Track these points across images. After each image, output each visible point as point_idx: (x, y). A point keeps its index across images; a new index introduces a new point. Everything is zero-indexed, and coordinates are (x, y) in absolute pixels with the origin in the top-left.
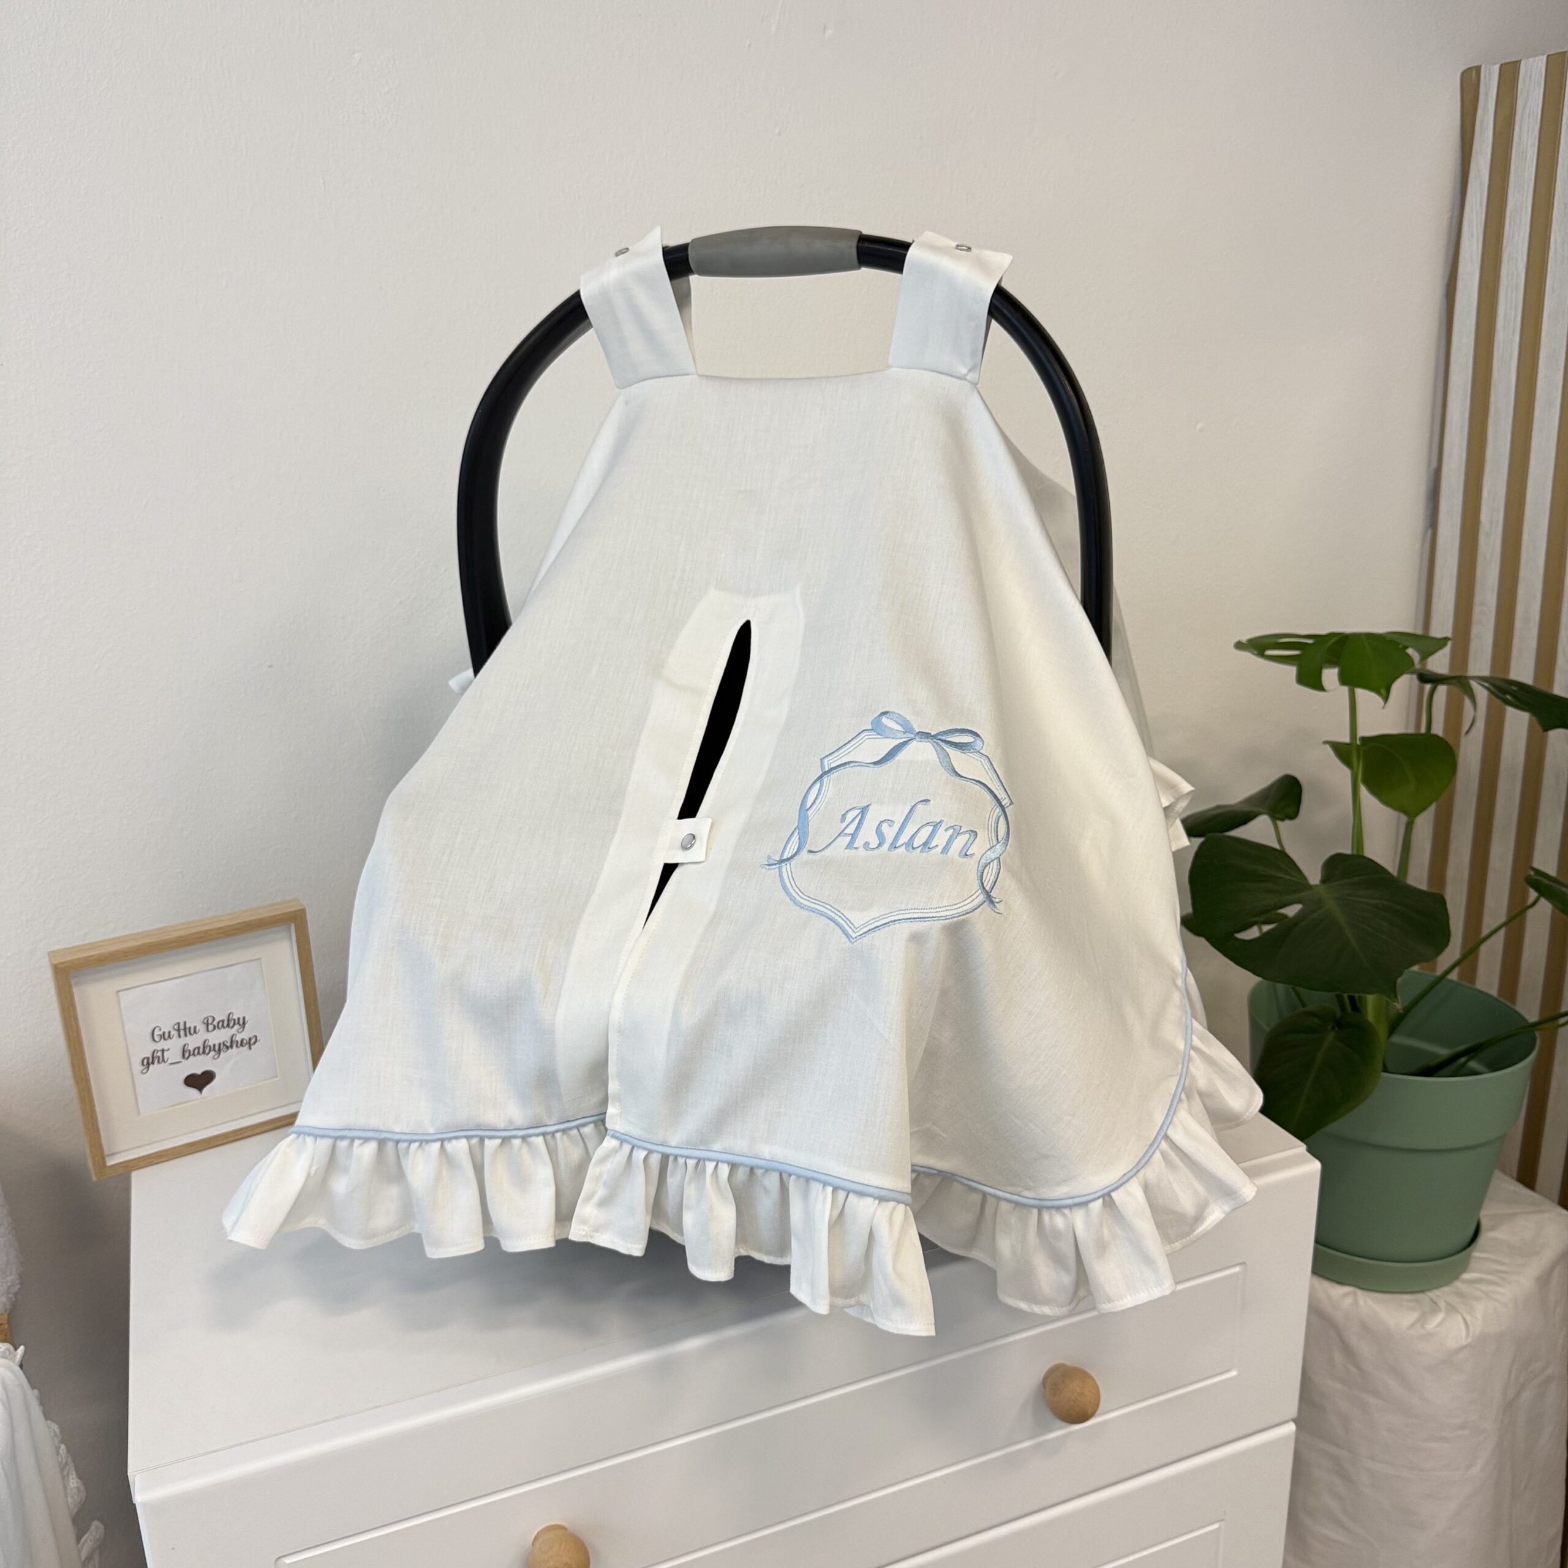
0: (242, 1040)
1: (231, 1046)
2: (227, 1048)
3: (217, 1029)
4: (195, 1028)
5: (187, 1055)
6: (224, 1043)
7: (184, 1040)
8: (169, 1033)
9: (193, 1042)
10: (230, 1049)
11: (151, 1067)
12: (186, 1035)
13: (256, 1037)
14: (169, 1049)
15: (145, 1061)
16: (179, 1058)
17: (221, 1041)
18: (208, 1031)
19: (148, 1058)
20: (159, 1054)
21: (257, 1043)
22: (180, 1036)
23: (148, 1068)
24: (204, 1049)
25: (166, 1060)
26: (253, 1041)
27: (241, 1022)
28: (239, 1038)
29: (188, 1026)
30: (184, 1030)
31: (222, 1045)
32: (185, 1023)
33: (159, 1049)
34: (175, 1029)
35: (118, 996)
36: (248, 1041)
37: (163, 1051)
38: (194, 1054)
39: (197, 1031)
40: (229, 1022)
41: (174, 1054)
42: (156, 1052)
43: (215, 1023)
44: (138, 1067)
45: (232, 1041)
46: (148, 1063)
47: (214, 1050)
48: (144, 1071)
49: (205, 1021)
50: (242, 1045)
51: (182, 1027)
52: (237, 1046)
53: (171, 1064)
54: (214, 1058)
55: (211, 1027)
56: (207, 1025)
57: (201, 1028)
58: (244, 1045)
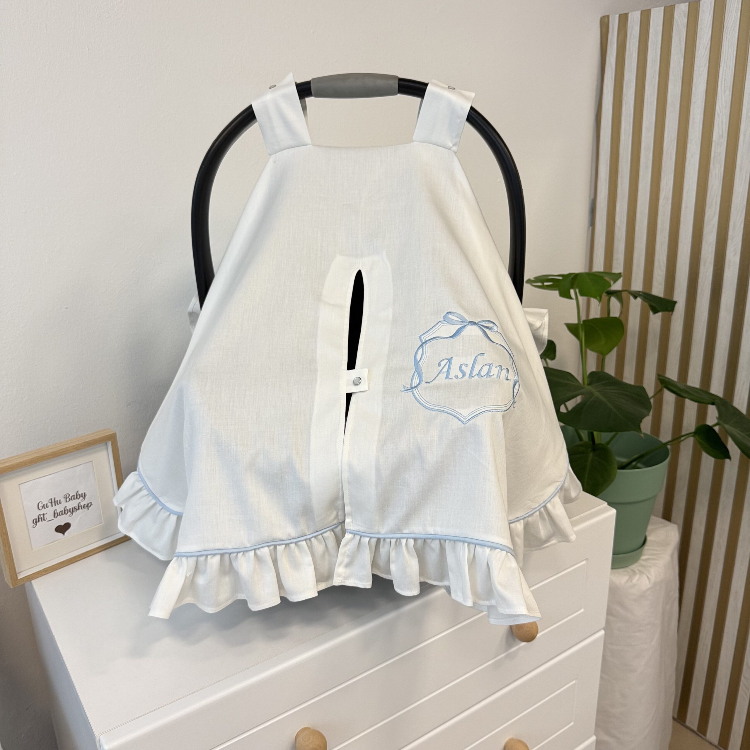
0: (84, 505)
1: (79, 509)
2: (77, 510)
3: (71, 500)
4: (60, 500)
5: (56, 515)
6: (75, 507)
7: (54, 508)
8: (47, 504)
9: (59, 508)
10: (78, 510)
11: (38, 523)
12: (55, 505)
13: (91, 503)
14: (47, 514)
15: (35, 521)
16: (53, 518)
17: (73, 507)
18: (66, 502)
19: (36, 519)
20: (42, 516)
21: (91, 506)
22: (52, 506)
23: (36, 524)
24: (65, 512)
25: (45, 519)
26: (89, 505)
27: (83, 495)
28: (82, 504)
29: (56, 500)
30: (55, 502)
31: (74, 509)
32: (55, 498)
33: (41, 514)
34: (50, 502)
35: (19, 487)
36: (87, 505)
37: (44, 514)
38: (60, 515)
39: (61, 502)
40: (77, 496)
41: (49, 515)
42: (40, 515)
43: (70, 497)
44: (31, 524)
45: (79, 506)
46: (36, 522)
47: (70, 511)
48: (34, 526)
49: (65, 497)
50: (84, 508)
51: (53, 501)
52: (81, 509)
53: (48, 521)
54: (70, 516)
55: (68, 500)
56: (66, 498)
57: (63, 500)
58: (85, 507)
